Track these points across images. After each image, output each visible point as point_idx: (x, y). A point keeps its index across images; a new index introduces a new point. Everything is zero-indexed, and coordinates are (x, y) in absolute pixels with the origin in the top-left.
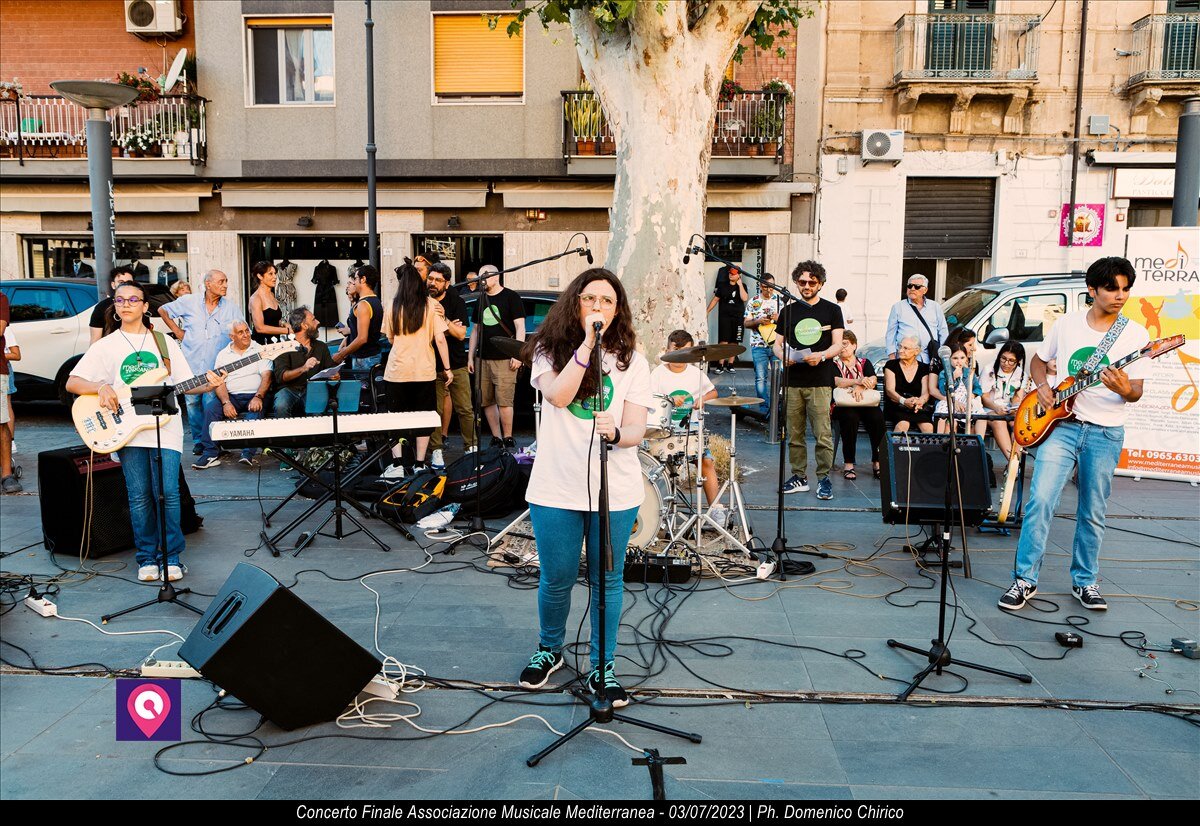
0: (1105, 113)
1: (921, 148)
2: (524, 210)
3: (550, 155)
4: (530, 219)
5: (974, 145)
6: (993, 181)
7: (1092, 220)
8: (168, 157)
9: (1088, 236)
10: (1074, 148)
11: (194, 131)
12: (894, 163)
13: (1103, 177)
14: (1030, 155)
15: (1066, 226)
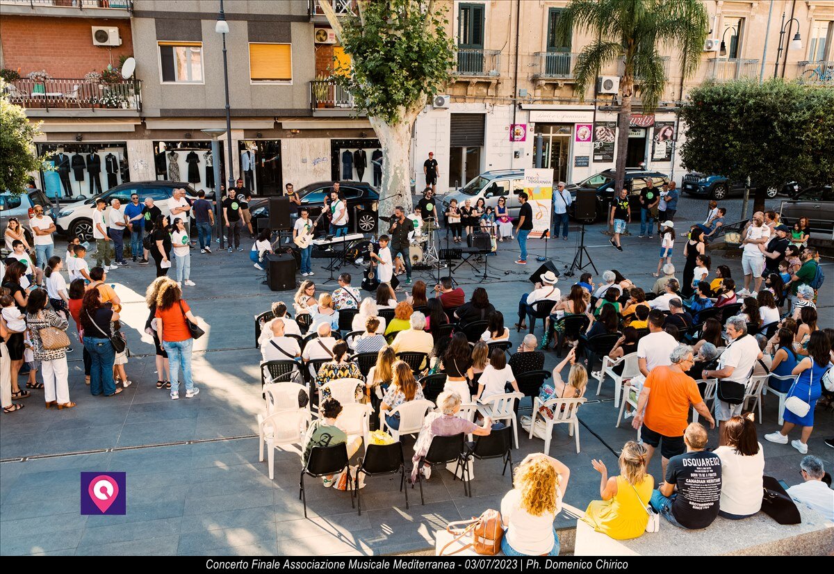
0: (525, 87)
1: (456, 101)
2: (290, 130)
3: (304, 107)
4: (293, 133)
5: (477, 100)
6: (484, 115)
7: (521, 130)
8: (125, 108)
9: (520, 137)
10: (514, 102)
11: (138, 96)
12: (446, 108)
13: (525, 113)
14: (498, 104)
15: (512, 133)
